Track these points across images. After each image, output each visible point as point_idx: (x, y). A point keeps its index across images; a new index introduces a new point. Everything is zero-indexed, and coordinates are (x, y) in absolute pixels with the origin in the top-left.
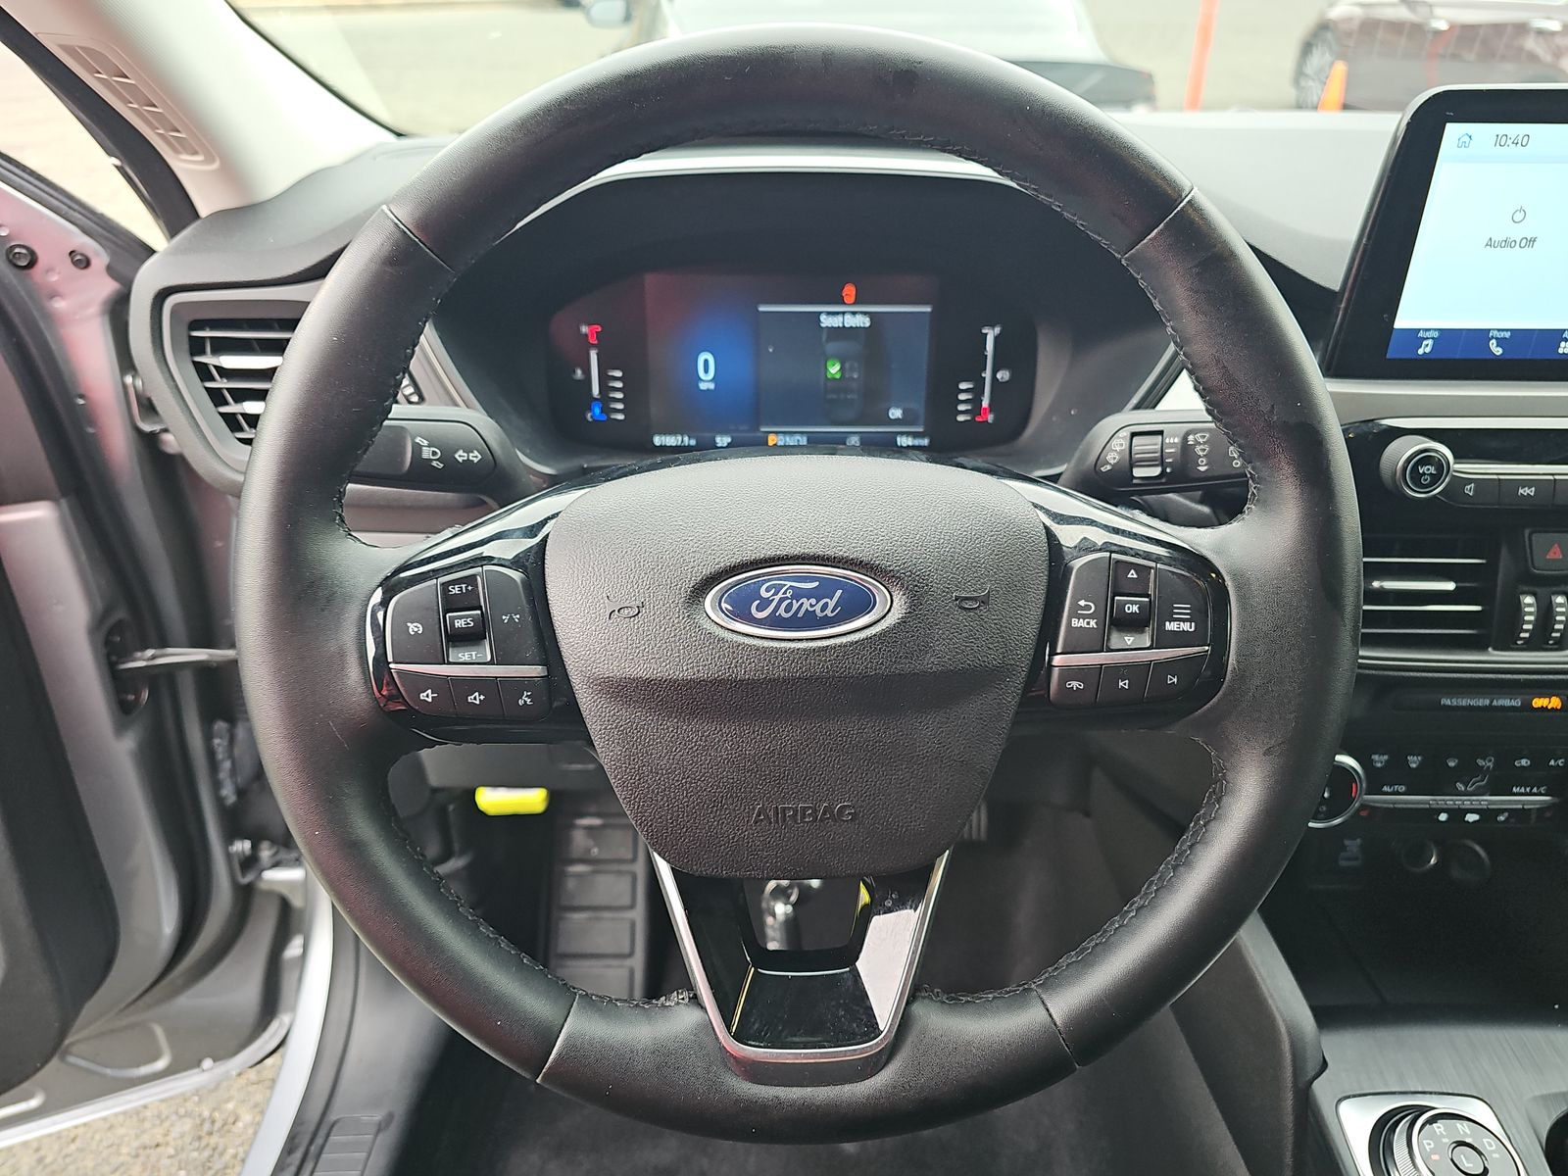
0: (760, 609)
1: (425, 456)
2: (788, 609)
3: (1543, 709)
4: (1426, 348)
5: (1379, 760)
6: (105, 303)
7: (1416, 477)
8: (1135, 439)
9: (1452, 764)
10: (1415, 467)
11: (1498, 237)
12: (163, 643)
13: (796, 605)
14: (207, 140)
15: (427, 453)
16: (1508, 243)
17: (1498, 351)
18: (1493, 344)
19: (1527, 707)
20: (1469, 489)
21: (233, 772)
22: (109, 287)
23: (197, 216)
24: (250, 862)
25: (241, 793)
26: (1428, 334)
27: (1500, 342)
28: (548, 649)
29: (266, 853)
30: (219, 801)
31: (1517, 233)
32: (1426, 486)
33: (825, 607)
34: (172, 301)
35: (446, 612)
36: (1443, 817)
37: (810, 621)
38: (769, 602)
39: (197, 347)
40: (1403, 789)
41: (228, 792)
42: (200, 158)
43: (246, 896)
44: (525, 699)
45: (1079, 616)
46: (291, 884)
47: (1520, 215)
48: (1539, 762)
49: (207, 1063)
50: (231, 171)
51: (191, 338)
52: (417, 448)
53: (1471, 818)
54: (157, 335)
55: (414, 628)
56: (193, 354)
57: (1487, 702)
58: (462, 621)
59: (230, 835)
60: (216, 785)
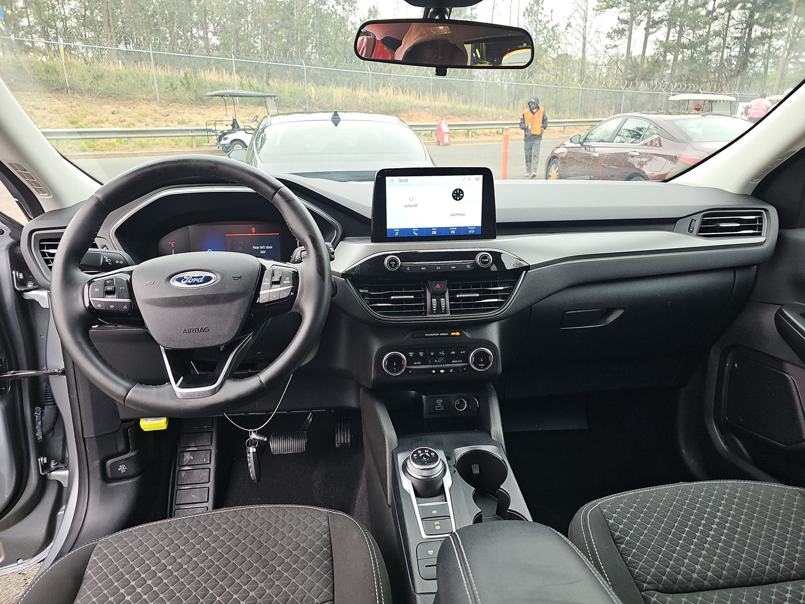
0: (184, 281)
1: (106, 261)
2: (191, 281)
3: (454, 336)
4: (397, 234)
5: (411, 354)
6: (7, 246)
7: (390, 265)
8: (302, 253)
9: (432, 354)
10: (390, 263)
11: (407, 204)
12: (18, 369)
13: (192, 280)
14: (49, 189)
15: (107, 261)
16: (410, 206)
17: (416, 234)
18: (414, 232)
19: (450, 336)
20: (408, 269)
21: (42, 427)
22: (10, 240)
23: (44, 212)
24: (46, 467)
25: (44, 436)
26: (396, 230)
27: (416, 232)
28: (131, 295)
29: (53, 464)
30: (36, 437)
31: (412, 203)
32: (393, 267)
33: (200, 280)
34: (34, 234)
35: (105, 286)
36: (434, 371)
37: (196, 283)
38: (186, 279)
39: (42, 247)
40: (420, 363)
41: (39, 434)
42: (47, 194)
43: (43, 482)
44: (125, 307)
45: (266, 282)
46: (63, 477)
47: (411, 199)
48: (458, 352)
49: (20, 561)
50: (56, 198)
51: (40, 244)
52: (104, 259)
53: (442, 371)
54: (29, 243)
55: (96, 290)
56: (40, 249)
57: (438, 334)
58: (109, 288)
59: (39, 455)
60: (35, 431)
